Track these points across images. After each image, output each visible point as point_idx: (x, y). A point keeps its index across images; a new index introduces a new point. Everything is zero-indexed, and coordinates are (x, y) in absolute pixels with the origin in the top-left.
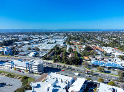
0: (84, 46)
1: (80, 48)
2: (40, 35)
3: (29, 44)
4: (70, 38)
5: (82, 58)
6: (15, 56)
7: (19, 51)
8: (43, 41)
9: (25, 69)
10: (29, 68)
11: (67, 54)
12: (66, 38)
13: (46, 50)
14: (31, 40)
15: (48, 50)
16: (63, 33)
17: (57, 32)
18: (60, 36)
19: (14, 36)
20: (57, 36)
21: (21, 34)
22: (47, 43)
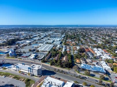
0: (78, 48)
1: (74, 50)
2: (40, 32)
3: (30, 44)
4: (67, 37)
5: (75, 60)
6: (18, 57)
7: (21, 53)
8: (42, 40)
9: (28, 72)
10: (31, 72)
11: (62, 56)
12: (63, 36)
13: (45, 51)
14: (31, 38)
15: (47, 51)
16: (61, 29)
17: (56, 29)
18: (58, 34)
19: (16, 34)
20: (56, 34)
21: (22, 30)
22: (46, 43)
